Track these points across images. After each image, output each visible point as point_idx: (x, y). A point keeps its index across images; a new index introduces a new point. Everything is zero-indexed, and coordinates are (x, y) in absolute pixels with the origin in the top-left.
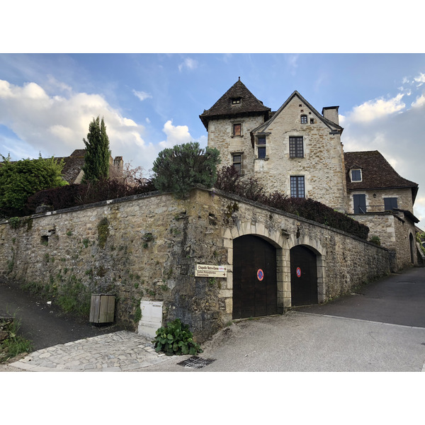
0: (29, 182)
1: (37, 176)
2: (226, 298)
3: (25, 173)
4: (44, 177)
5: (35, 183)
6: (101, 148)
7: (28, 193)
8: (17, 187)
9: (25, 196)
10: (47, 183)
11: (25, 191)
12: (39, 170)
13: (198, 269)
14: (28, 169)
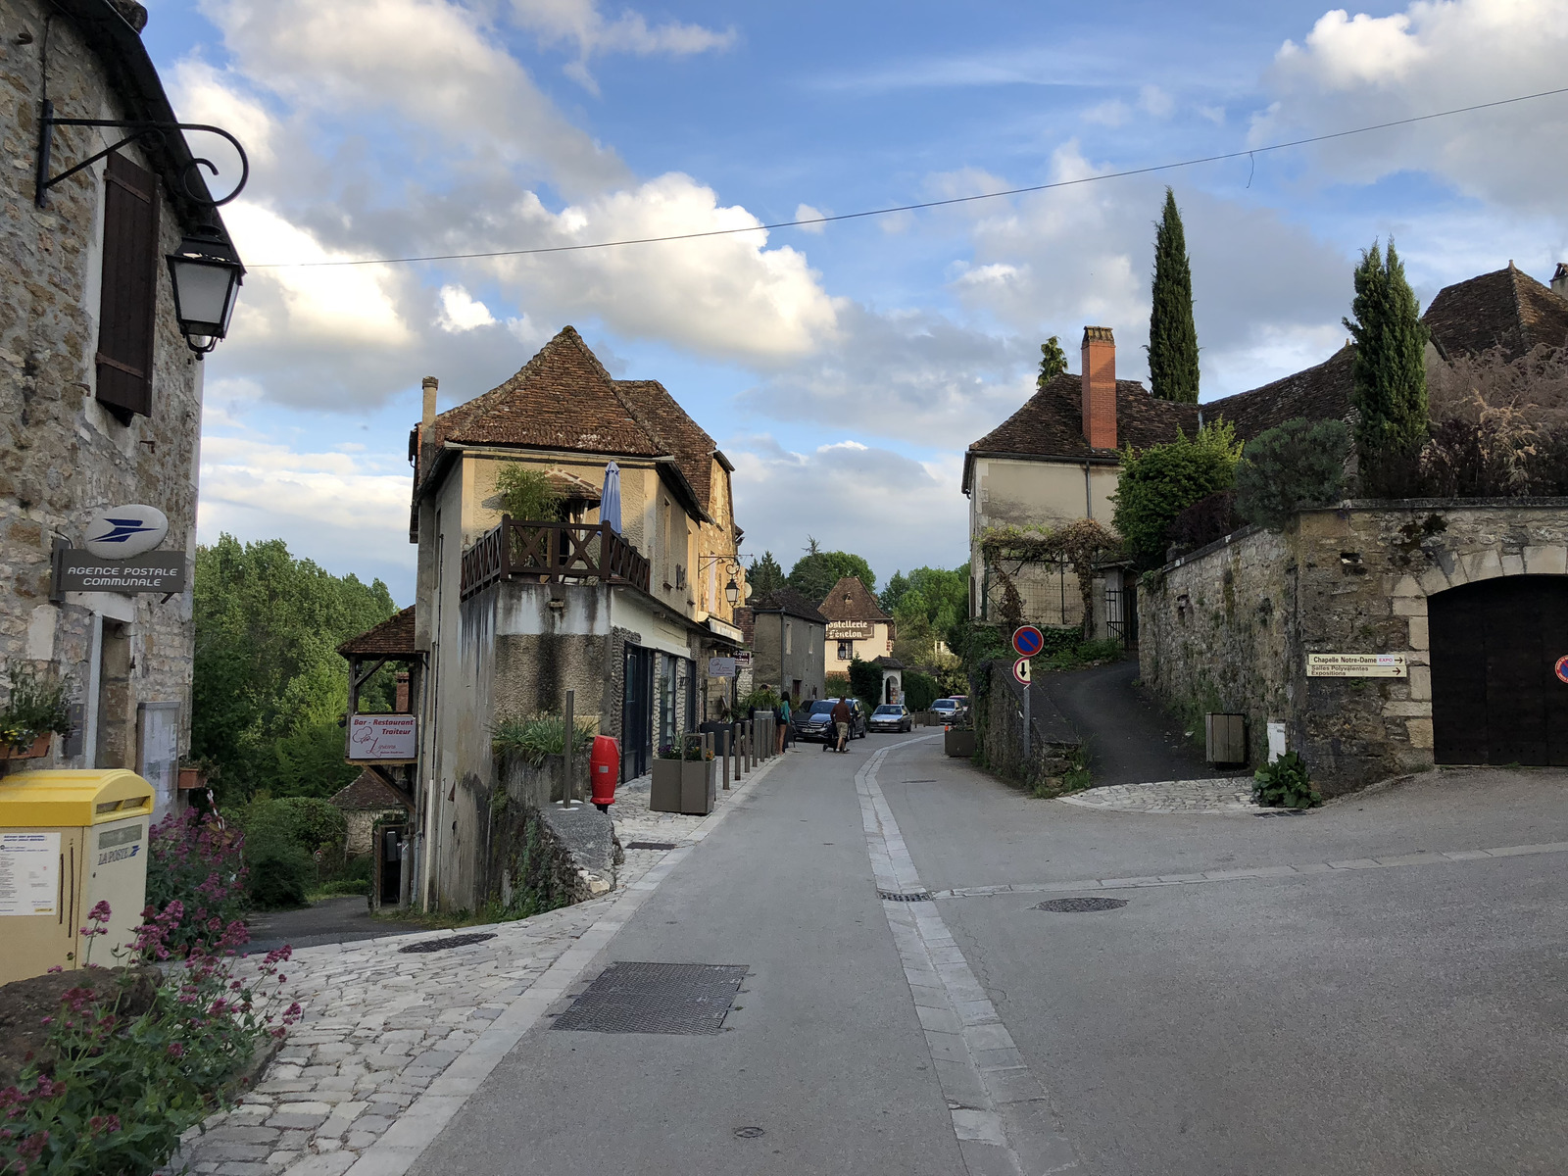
0: (1162, 495)
1: (1175, 481)
2: (1408, 718)
3: (1153, 478)
4: (1189, 478)
5: (1175, 496)
6: (1392, 332)
7: (1165, 518)
8: (1145, 510)
9: (1162, 527)
10: (1201, 487)
11: (1159, 515)
12: (1177, 466)
13: (1312, 662)
14: (1157, 470)
